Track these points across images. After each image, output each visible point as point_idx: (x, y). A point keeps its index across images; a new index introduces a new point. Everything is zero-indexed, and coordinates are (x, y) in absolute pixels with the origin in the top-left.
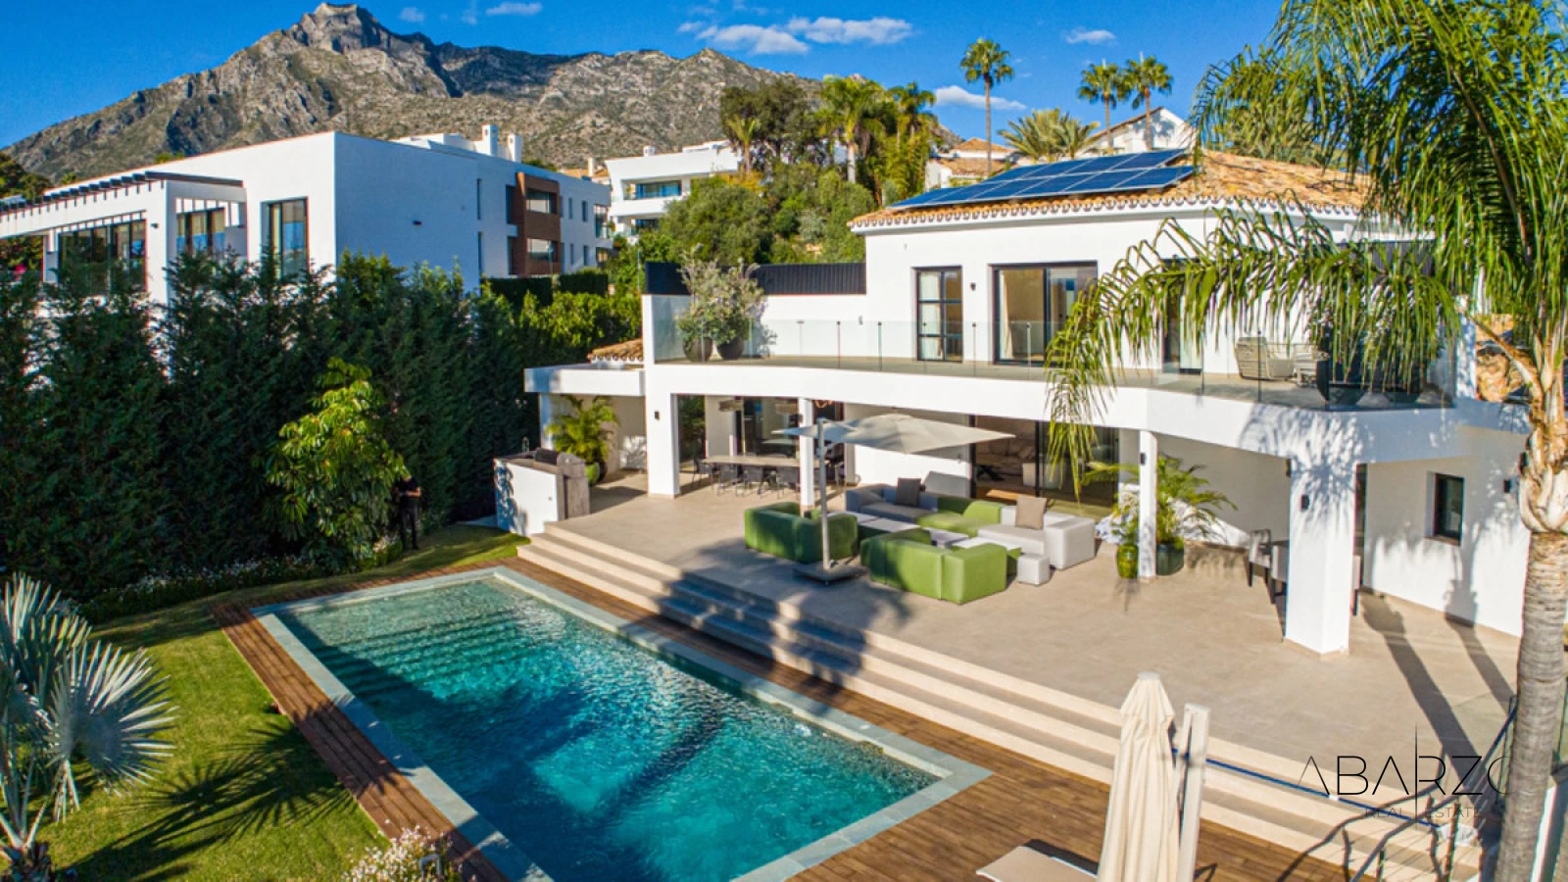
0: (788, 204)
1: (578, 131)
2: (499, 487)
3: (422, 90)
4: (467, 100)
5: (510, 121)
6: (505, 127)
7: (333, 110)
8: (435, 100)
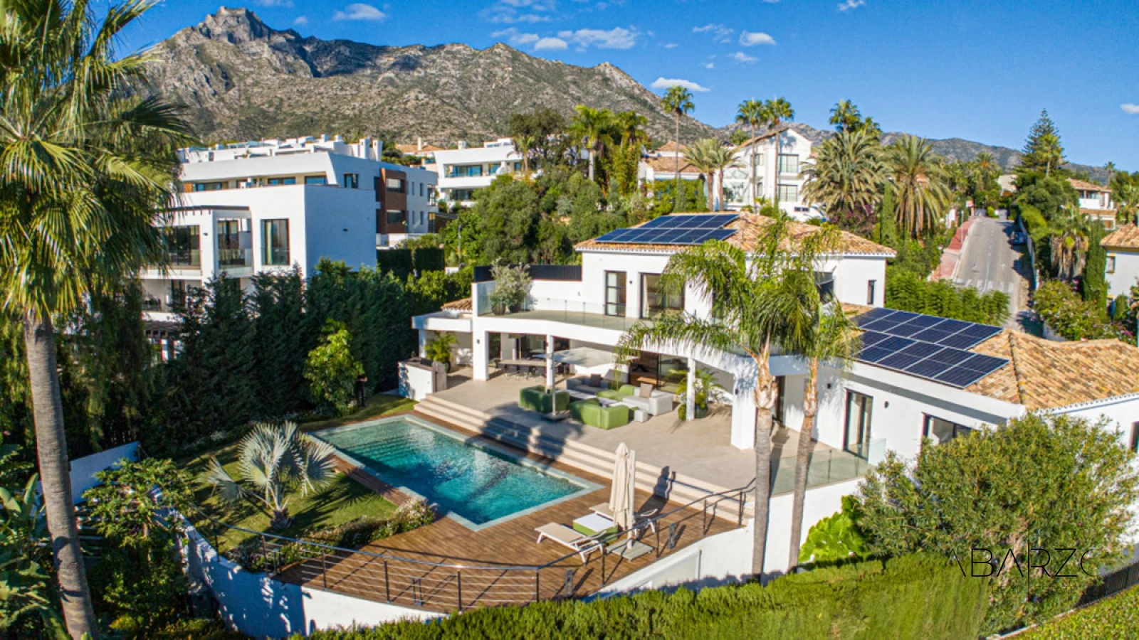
0: (550, 192)
1: (406, 103)
2: (401, 376)
3: (292, 72)
4: (325, 80)
5: (356, 95)
6: (353, 99)
7: (229, 86)
8: (303, 79)
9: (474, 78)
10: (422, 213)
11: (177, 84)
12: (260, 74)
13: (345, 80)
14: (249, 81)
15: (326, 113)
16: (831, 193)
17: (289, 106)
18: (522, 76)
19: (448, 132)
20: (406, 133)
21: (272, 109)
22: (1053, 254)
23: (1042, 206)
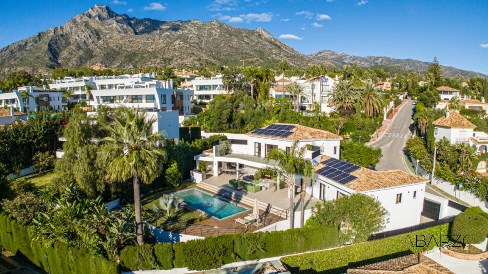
0: (237, 101)
1: (174, 46)
2: (191, 175)
3: (126, 32)
4: (140, 36)
5: (153, 43)
6: (152, 44)
7: (99, 39)
8: (130, 36)
9: (203, 35)
10: (189, 106)
11: (77, 38)
12: (112, 34)
13: (149, 36)
14: (108, 37)
15: (141, 50)
16: (338, 103)
17: (125, 47)
18: (224, 34)
19: (193, 58)
20: (175, 59)
21: (118, 49)
22: (419, 125)
23: (425, 102)
